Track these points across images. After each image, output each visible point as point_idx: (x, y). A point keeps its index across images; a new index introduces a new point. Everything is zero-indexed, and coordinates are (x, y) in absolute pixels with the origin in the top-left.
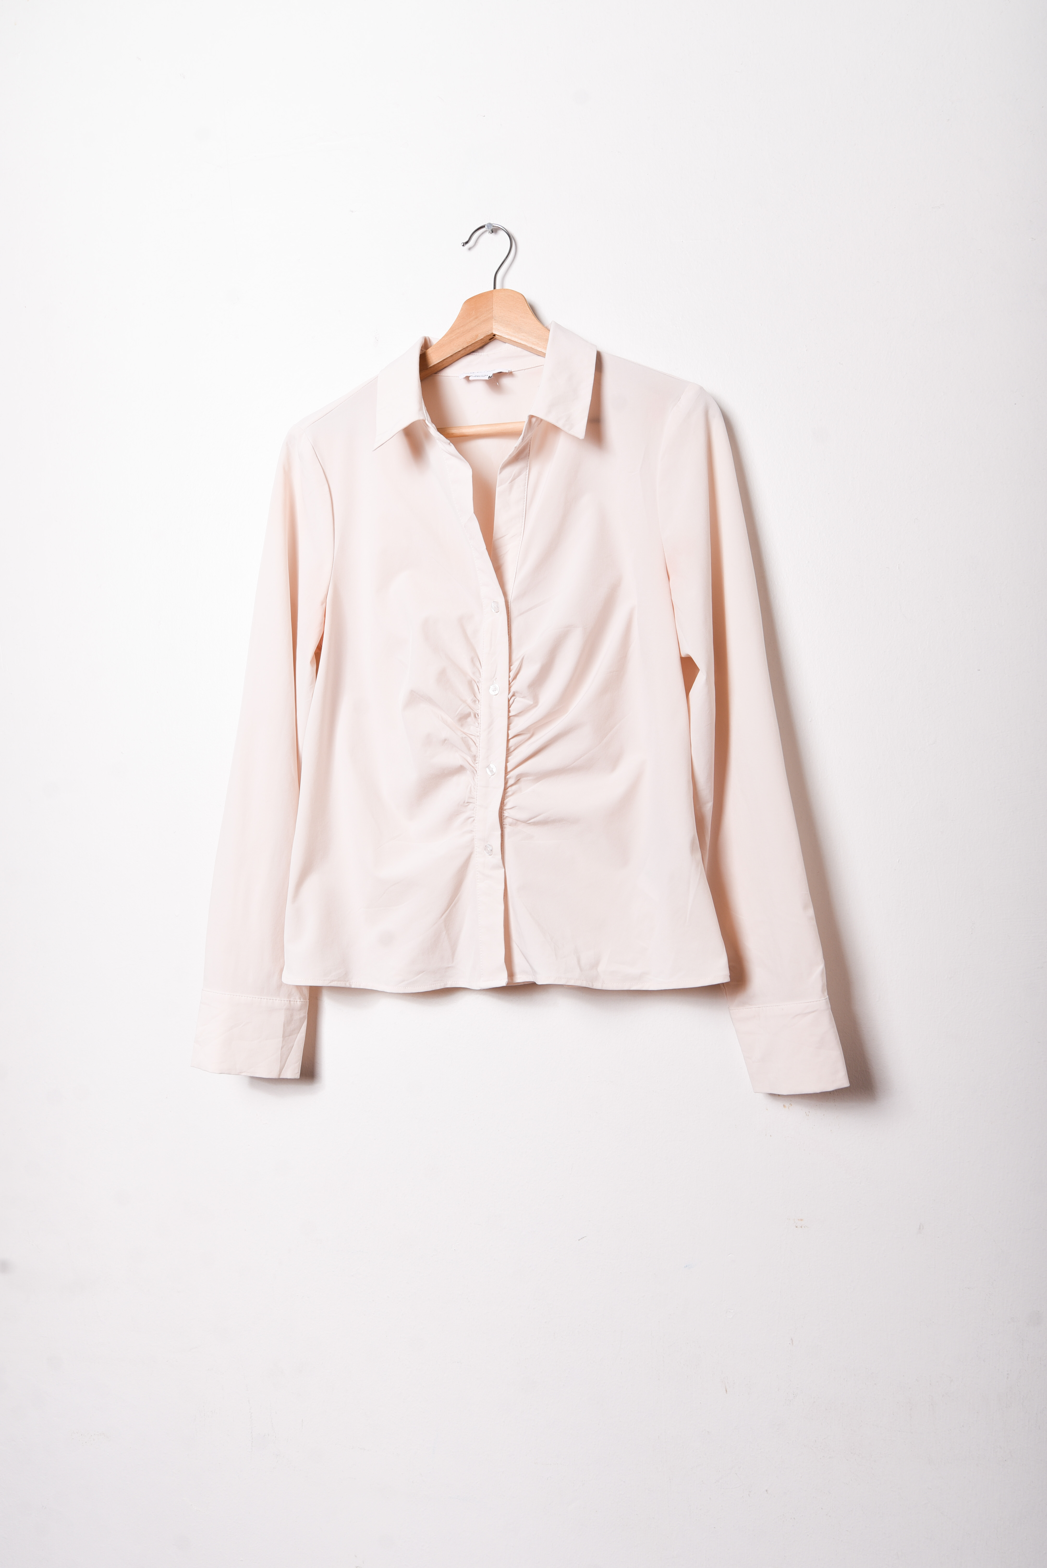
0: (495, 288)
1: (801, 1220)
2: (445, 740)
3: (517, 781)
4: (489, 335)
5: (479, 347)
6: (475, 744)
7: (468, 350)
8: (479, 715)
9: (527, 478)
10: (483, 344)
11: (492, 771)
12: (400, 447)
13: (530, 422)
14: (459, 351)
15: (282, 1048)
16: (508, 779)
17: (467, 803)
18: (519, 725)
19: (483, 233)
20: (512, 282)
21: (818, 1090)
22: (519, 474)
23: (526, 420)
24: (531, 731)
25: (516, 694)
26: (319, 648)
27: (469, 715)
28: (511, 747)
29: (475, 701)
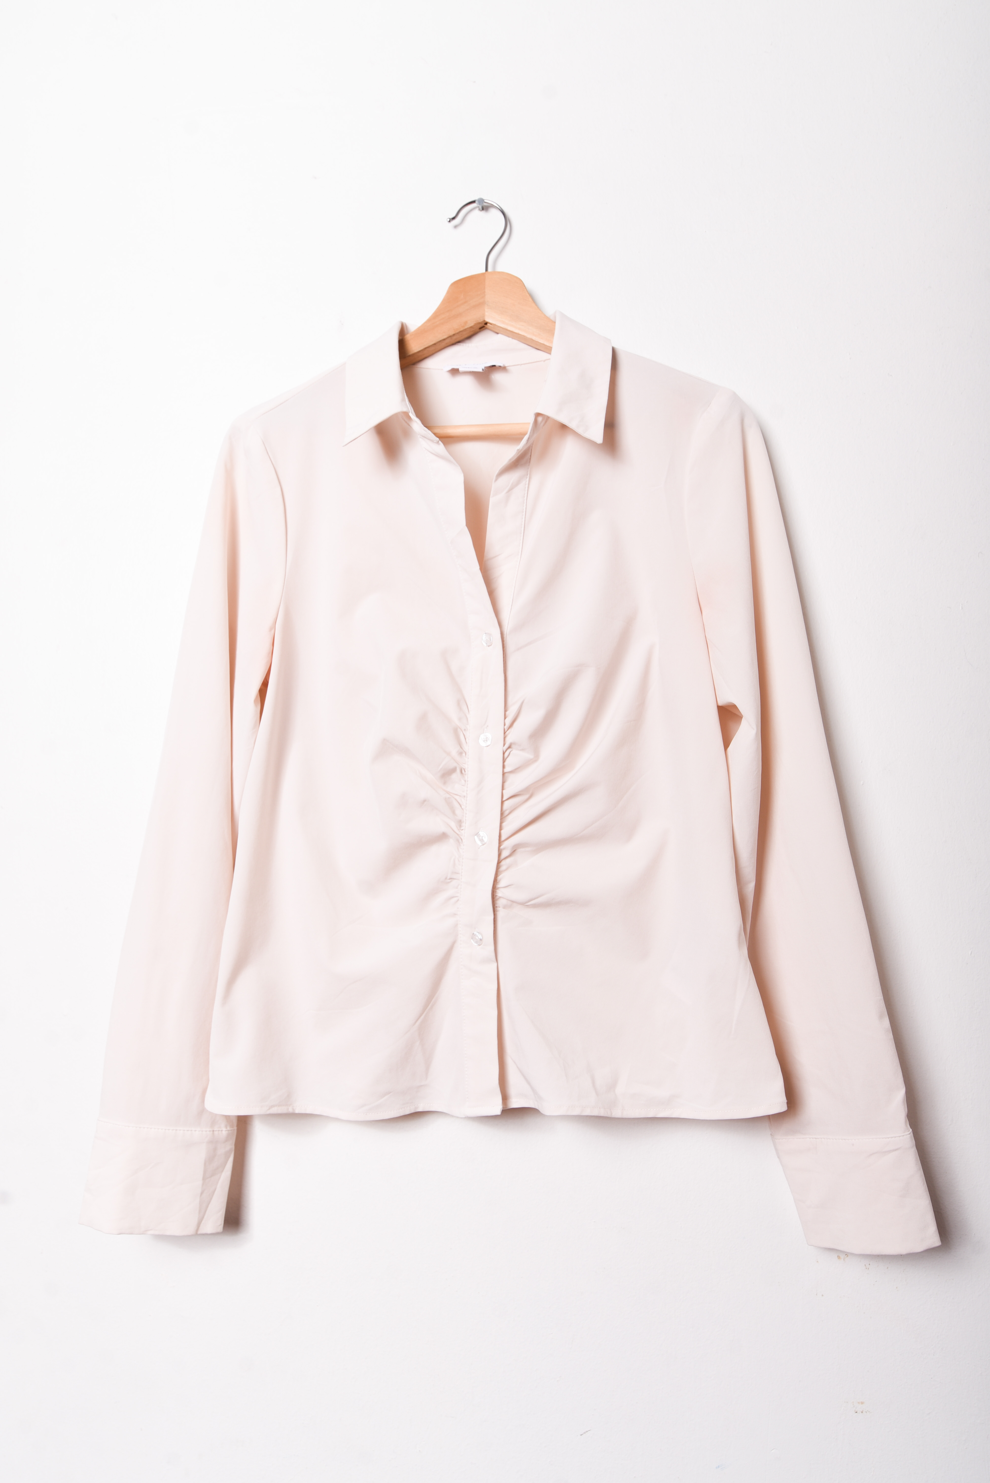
0: (487, 270)
1: (862, 1403)
2: (425, 801)
3: (513, 852)
4: (480, 323)
5: (466, 336)
6: (461, 806)
7: (454, 339)
8: (466, 770)
9: (527, 488)
10: (472, 333)
11: (482, 840)
12: (370, 447)
13: (536, 421)
14: (444, 340)
15: (202, 1193)
16: (502, 850)
17: (450, 879)
18: (516, 784)
19: (471, 210)
20: (505, 265)
21: (904, 1251)
22: (518, 483)
23: (531, 420)
24: (529, 792)
25: (513, 746)
26: (265, 684)
27: (454, 770)
28: (506, 810)
29: (461, 754)
